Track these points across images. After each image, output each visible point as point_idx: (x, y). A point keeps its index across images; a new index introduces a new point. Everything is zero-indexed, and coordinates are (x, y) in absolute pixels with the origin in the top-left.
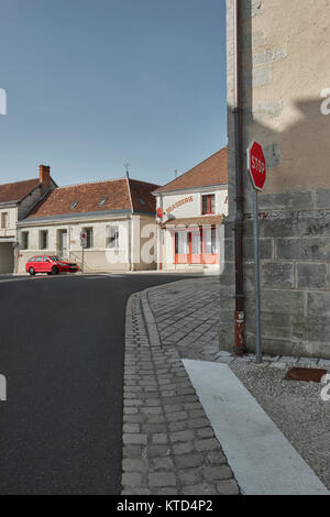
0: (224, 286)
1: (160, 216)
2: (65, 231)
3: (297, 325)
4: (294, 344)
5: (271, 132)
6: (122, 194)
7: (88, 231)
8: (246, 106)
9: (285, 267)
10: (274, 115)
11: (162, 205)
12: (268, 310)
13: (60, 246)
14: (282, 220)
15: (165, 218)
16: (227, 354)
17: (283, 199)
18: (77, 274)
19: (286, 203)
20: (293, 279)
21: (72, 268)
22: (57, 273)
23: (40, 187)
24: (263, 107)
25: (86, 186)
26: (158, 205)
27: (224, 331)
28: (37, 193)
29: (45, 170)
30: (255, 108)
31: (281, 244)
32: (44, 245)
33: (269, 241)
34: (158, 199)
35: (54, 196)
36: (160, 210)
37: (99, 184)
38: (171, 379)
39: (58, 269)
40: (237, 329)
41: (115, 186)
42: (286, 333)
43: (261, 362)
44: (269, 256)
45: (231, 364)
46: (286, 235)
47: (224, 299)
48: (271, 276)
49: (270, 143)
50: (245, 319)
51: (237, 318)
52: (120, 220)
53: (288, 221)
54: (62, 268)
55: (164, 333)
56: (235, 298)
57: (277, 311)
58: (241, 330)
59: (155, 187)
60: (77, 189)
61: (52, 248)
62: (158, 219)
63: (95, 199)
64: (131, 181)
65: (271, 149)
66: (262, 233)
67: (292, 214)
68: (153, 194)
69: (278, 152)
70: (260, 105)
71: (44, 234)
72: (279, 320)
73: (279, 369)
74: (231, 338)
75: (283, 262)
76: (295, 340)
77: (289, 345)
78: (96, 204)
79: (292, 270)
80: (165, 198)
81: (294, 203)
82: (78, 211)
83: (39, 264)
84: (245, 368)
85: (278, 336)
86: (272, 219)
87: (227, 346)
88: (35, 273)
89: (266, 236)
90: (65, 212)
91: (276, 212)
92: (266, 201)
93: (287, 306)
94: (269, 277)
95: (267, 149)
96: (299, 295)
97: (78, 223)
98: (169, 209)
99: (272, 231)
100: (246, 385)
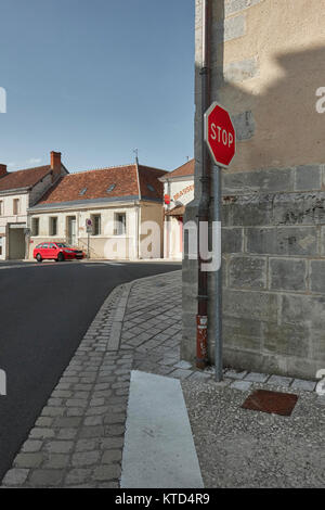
0: (187, 285)
1: (168, 203)
2: (74, 218)
3: (269, 335)
4: (265, 358)
5: (245, 95)
6: (131, 180)
7: (97, 218)
8: (216, 65)
9: (256, 263)
10: (249, 74)
11: (169, 191)
12: (236, 315)
13: (69, 233)
14: (254, 205)
15: (173, 205)
16: (187, 365)
17: (257, 178)
18: (82, 261)
19: (261, 184)
20: (266, 278)
21: (78, 255)
22: (63, 260)
23: (51, 173)
24: (237, 66)
25: (96, 172)
26: (166, 192)
27: (186, 338)
28: (48, 179)
29: (56, 156)
30: (226, 68)
31: (252, 235)
32: (54, 231)
33: (238, 231)
34: (166, 185)
35: (64, 182)
36: (168, 196)
37: (109, 171)
38: (106, 399)
39: (64, 256)
40: (199, 336)
41: (124, 172)
42: (256, 345)
43: (221, 380)
44: (238, 249)
45: (185, 381)
46: (259, 224)
47: (187, 299)
48: (239, 274)
49: (243, 110)
50: (209, 324)
51: (199, 323)
52: (128, 207)
53: (262, 206)
54: (68, 255)
55: (127, 335)
56: (198, 298)
57: (246, 316)
58: (204, 338)
59: (162, 173)
60: (87, 176)
61: (61, 235)
62: (166, 206)
63: (104, 185)
64: (140, 167)
65: (243, 117)
66: (230, 221)
67: (266, 198)
68: (160, 179)
69: (252, 121)
70: (232, 64)
71: (54, 221)
72: (249, 327)
73: (239, 392)
74: (192, 346)
75: (255, 256)
76: (266, 353)
77: (259, 360)
78: (105, 191)
79: (264, 267)
80: (172, 184)
81: (270, 184)
82: (86, 198)
83: (46, 251)
84: (199, 388)
85: (246, 347)
86: (242, 203)
87: (189, 356)
88: (42, 259)
89: (235, 224)
90: (74, 198)
91: (248, 195)
92: (236, 181)
93: (258, 311)
94: (238, 275)
95: (239, 117)
96: (273, 298)
97: (86, 210)
98: (177, 196)
99: (242, 218)
100: (191, 414)
